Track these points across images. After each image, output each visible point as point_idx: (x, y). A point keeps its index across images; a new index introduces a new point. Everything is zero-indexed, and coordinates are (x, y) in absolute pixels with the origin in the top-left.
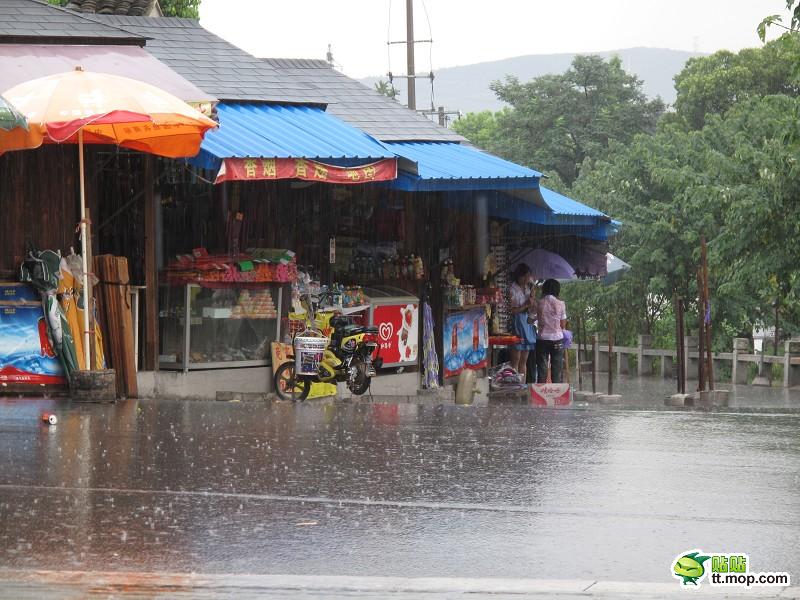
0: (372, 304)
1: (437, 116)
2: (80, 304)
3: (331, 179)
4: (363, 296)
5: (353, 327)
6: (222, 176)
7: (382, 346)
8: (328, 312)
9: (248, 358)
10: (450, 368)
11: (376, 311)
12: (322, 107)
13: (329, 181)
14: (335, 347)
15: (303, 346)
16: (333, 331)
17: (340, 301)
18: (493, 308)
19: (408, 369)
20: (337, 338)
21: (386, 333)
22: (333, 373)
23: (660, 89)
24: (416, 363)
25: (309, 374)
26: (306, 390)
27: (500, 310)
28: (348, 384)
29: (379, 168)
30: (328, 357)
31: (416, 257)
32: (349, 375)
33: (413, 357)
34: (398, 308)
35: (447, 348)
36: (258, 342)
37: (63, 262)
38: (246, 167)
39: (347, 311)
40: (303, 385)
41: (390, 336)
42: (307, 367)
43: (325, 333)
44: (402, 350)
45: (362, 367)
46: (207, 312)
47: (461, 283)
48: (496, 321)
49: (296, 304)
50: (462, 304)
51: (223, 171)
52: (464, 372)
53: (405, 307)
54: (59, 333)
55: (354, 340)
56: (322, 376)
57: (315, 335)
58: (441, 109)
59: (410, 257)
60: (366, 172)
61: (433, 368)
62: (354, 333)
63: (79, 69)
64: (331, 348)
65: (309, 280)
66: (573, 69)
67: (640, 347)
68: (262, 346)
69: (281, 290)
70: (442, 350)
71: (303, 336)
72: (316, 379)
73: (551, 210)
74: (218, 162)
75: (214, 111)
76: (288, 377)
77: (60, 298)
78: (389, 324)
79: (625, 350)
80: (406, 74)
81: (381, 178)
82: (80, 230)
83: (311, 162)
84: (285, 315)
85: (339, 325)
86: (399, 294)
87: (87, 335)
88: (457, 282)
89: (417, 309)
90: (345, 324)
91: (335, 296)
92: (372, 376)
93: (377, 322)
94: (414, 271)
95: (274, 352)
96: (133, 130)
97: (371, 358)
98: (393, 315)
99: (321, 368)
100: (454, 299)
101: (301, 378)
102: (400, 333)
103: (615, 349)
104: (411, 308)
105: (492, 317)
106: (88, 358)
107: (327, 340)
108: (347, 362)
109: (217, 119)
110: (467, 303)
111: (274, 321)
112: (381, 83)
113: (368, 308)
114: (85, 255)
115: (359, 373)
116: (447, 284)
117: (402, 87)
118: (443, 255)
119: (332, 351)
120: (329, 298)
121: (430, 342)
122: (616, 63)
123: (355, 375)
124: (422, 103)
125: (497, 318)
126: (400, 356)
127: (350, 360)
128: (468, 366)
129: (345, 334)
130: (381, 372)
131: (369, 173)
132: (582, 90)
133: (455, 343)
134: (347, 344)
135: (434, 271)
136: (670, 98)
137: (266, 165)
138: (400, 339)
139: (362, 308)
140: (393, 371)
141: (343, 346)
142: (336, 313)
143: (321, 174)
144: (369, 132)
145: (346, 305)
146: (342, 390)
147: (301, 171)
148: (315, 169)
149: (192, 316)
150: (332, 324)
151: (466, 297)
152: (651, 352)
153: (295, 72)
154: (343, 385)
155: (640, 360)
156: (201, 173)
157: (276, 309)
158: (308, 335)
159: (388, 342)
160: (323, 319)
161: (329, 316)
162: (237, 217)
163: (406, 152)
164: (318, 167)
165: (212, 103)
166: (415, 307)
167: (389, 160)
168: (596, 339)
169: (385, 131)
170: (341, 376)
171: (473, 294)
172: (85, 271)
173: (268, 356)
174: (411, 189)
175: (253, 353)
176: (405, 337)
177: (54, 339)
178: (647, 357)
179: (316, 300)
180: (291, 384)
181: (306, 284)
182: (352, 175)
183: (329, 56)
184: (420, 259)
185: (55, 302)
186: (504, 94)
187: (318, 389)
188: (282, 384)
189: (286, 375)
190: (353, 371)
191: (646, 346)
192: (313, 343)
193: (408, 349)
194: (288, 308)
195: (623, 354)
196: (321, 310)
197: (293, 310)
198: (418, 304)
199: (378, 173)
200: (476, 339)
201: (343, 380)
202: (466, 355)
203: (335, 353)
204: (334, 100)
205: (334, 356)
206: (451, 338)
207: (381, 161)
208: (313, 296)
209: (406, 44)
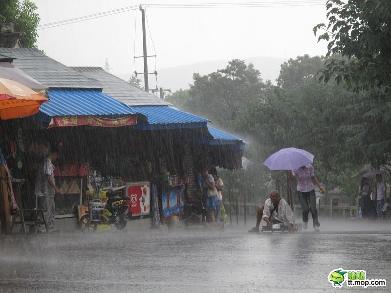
0: (127, 185)
1: (159, 92)
3: (105, 125)
4: (122, 182)
5: (117, 197)
6: (51, 125)
7: (132, 206)
8: (106, 190)
9: (66, 213)
10: (166, 216)
11: (129, 188)
12: (100, 90)
13: (103, 126)
14: (109, 207)
15: (93, 207)
16: (108, 199)
17: (111, 185)
18: (187, 185)
19: (145, 217)
20: (109, 203)
21: (134, 199)
22: (108, 220)
23: (270, 75)
24: (149, 214)
25: (96, 220)
26: (95, 228)
28: (116, 225)
29: (128, 119)
30: (106, 212)
31: (148, 162)
32: (116, 220)
33: (148, 211)
34: (140, 187)
35: (164, 206)
36: (71, 206)
38: (63, 120)
39: (115, 189)
41: (136, 201)
42: (95, 217)
43: (104, 201)
44: (142, 207)
45: (122, 216)
47: (171, 174)
49: (90, 186)
50: (171, 184)
51: (52, 122)
52: (173, 217)
53: (143, 186)
55: (118, 203)
56: (103, 221)
57: (99, 201)
58: (161, 89)
59: (145, 162)
60: (121, 121)
61: (157, 215)
62: (117, 200)
64: (107, 207)
65: (95, 174)
67: (260, 203)
68: (73, 207)
69: (82, 179)
70: (162, 207)
71: (93, 202)
72: (99, 223)
73: (213, 138)
74: (49, 118)
75: (47, 93)
76: (86, 222)
78: (136, 195)
79: (253, 204)
80: (143, 72)
81: (129, 124)
83: (95, 117)
84: (84, 192)
85: (110, 195)
88: (168, 174)
89: (149, 187)
90: (113, 196)
91: (109, 182)
92: (127, 221)
93: (130, 194)
94: (148, 169)
95: (79, 210)
96: (6, 104)
97: (127, 212)
98: (138, 191)
99: (102, 217)
100: (167, 182)
101: (92, 223)
102: (141, 199)
103: (247, 204)
104: (146, 187)
105: (186, 190)
107: (104, 204)
108: (114, 214)
109: (48, 97)
110: (174, 183)
111: (78, 195)
112: (132, 77)
113: (125, 188)
115: (121, 219)
116: (164, 174)
117: (141, 77)
118: (161, 161)
120: (105, 182)
121: (156, 205)
123: (119, 220)
124: (151, 86)
125: (188, 191)
126: (141, 210)
127: (116, 213)
128: (175, 215)
129: (113, 200)
130: (131, 218)
131: (123, 122)
133: (168, 204)
134: (114, 205)
137: (72, 119)
138: (141, 202)
139: (122, 187)
140: (138, 218)
141: (112, 206)
142: (109, 190)
143: (99, 123)
144: (123, 101)
145: (114, 186)
146: (113, 228)
147: (90, 122)
148: (96, 120)
150: (107, 196)
151: (173, 181)
153: (86, 73)
154: (113, 225)
156: (41, 124)
157: (80, 189)
158: (96, 201)
159: (135, 204)
160: (103, 193)
161: (105, 192)
162: (62, 143)
163: (142, 111)
164: (98, 119)
165: (46, 89)
167: (133, 115)
169: (131, 101)
170: (112, 220)
171: (176, 179)
173: (76, 212)
174: (145, 129)
175: (69, 211)
176: (143, 201)
179: (99, 184)
180: (87, 226)
181: (94, 177)
182: (115, 122)
183: (107, 64)
184: (150, 163)
187: (101, 228)
188: (83, 225)
189: (85, 221)
192: (99, 205)
193: (145, 207)
194: (86, 188)
195: (252, 206)
196: (101, 189)
197: (88, 189)
198: (149, 185)
199: (129, 121)
200: (178, 201)
201: (113, 223)
202: (173, 210)
203: (108, 210)
204: (107, 87)
205: (108, 212)
206: (166, 200)
207: (129, 116)
208: (98, 182)
209: (143, 58)
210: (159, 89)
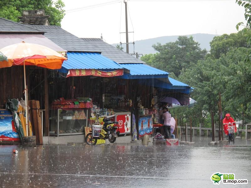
0: (116, 115)
1: (136, 55)
2: (25, 116)
4: (113, 112)
5: (110, 122)
6: (68, 75)
7: (119, 128)
8: (102, 117)
9: (77, 132)
10: (141, 134)
12: (100, 53)
13: (102, 76)
14: (105, 128)
15: (95, 128)
16: (104, 123)
17: (106, 114)
18: (154, 115)
19: (128, 135)
20: (105, 125)
21: (121, 123)
22: (104, 136)
23: (205, 46)
24: (130, 133)
25: (97, 137)
26: (96, 142)
27: (156, 116)
28: (109, 139)
29: (117, 72)
30: (102, 131)
31: (130, 100)
32: (109, 137)
33: (129, 131)
34: (124, 116)
35: (140, 128)
36: (80, 127)
37: (19, 102)
38: (76, 72)
39: (108, 117)
40: (95, 140)
41: (122, 124)
42: (96, 134)
43: (101, 124)
44: (126, 129)
45: (113, 134)
46: (64, 118)
47: (144, 108)
48: (155, 119)
49: (92, 115)
50: (144, 114)
51: (69, 73)
52: (145, 135)
53: (126, 115)
54: (18, 125)
55: (111, 126)
56: (101, 137)
57: (98, 125)
58: (137, 53)
59: (128, 100)
60: (113, 73)
61: (135, 134)
62: (111, 124)
63: (23, 42)
64: (103, 128)
65: (96, 107)
66: (178, 40)
67: (200, 127)
68: (82, 128)
69: (87, 110)
70: (138, 129)
71: (95, 125)
72: (99, 138)
73: (172, 85)
74: (67, 70)
75: (66, 55)
76: (90, 138)
77: (18, 114)
78: (122, 121)
79: (195, 128)
80: (126, 42)
81: (118, 75)
82: (24, 92)
83: (96, 70)
84: (89, 118)
86: (124, 111)
87: (27, 125)
88: (143, 107)
89: (130, 116)
90: (108, 121)
91: (105, 112)
93: (118, 120)
94: (129, 104)
95: (85, 130)
96: (40, 61)
97: (116, 131)
98: (123, 118)
99: (100, 135)
100: (142, 113)
101: (94, 138)
102: (125, 123)
103: (192, 128)
104: (128, 116)
105: (154, 118)
106: (27, 132)
107: (102, 126)
108: (108, 133)
109: (67, 57)
110: (146, 114)
111: (85, 120)
112: (118, 45)
114: (26, 100)
116: (140, 108)
117: (124, 46)
118: (138, 99)
119: (104, 129)
120: (102, 113)
122: (191, 38)
123: (111, 137)
124: (131, 51)
125: (155, 118)
126: (125, 131)
127: (109, 132)
128: (147, 134)
129: (107, 124)
130: (119, 136)
131: (115, 73)
132: (181, 47)
133: (142, 127)
135: (136, 104)
136: (208, 49)
137: (82, 71)
138: (125, 126)
139: (113, 116)
140: (123, 135)
141: (107, 128)
142: (105, 117)
143: (99, 74)
144: (114, 61)
145: (108, 115)
146: (107, 141)
147: (93, 73)
148: (97, 72)
149: (60, 119)
150: (104, 121)
151: (146, 112)
152: (204, 129)
153: (91, 42)
154: (107, 140)
155: (200, 131)
156: (62, 74)
157: (86, 116)
158: (96, 124)
159: (121, 126)
160: (101, 119)
161: (102, 119)
162: (74, 88)
163: (126, 67)
164: (98, 72)
165: (65, 52)
167: (121, 69)
168: (186, 125)
169: (120, 60)
170: (107, 137)
171: (148, 111)
172: (26, 105)
173: (84, 131)
174: (128, 78)
175: (79, 130)
176: (126, 125)
177: (17, 127)
178: (202, 130)
179: (99, 114)
180: (91, 140)
181: (95, 109)
182: (109, 74)
183: (102, 37)
184: (131, 100)
185: (17, 115)
186: (157, 48)
187: (99, 141)
188: (88, 140)
189: (89, 137)
190: (110, 136)
191: (202, 127)
192: (98, 127)
193: (127, 129)
194: (90, 116)
195: (195, 129)
196: (100, 117)
197: (91, 117)
198: (130, 114)
199: (117, 73)
200: (149, 125)
201: (107, 138)
202: (146, 130)
204: (104, 51)
205: (104, 131)
206: (141, 125)
207: (119, 69)
208: (98, 112)
209: (126, 33)
210: (135, 54)
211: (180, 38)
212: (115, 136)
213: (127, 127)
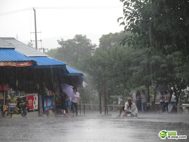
0: (28, 95)
1: (43, 50)
4: (25, 93)
5: (22, 101)
7: (29, 105)
10: (46, 110)
11: (28, 97)
12: (14, 49)
13: (17, 66)
15: (10, 106)
16: (17, 102)
17: (19, 95)
18: (56, 95)
19: (36, 110)
21: (30, 102)
22: (17, 112)
24: (38, 109)
25: (12, 112)
28: (21, 114)
30: (16, 108)
31: (37, 84)
32: (21, 112)
33: (37, 108)
35: (45, 105)
39: (21, 97)
40: (10, 115)
41: (31, 103)
43: (15, 103)
44: (34, 106)
45: (24, 110)
47: (48, 90)
49: (9, 96)
50: (48, 95)
52: (49, 111)
53: (35, 96)
55: (22, 104)
56: (15, 113)
57: (13, 103)
58: (43, 48)
61: (41, 110)
62: (22, 102)
64: (17, 106)
65: (11, 90)
66: (75, 38)
67: (91, 104)
68: (1, 106)
69: (5, 92)
71: (10, 103)
73: (68, 72)
78: (31, 100)
79: (88, 104)
80: (35, 40)
83: (12, 62)
85: (19, 100)
86: (32, 93)
89: (38, 96)
90: (21, 100)
91: (18, 94)
92: (27, 112)
93: (28, 99)
94: (37, 87)
95: (3, 107)
97: (27, 108)
98: (32, 98)
99: (15, 111)
100: (47, 94)
101: (10, 113)
103: (85, 104)
104: (36, 96)
105: (56, 98)
107: (16, 104)
110: (50, 94)
111: (3, 100)
112: (29, 42)
113: (26, 96)
115: (24, 112)
116: (45, 90)
118: (44, 83)
119: (17, 107)
121: (41, 105)
122: (85, 36)
124: (39, 47)
126: (34, 107)
127: (21, 109)
128: (50, 109)
129: (20, 103)
130: (29, 111)
131: (26, 64)
132: (77, 43)
133: (47, 104)
134: (21, 105)
135: (42, 86)
137: (1, 63)
138: (34, 103)
139: (25, 96)
140: (32, 111)
142: (18, 97)
143: (14, 65)
144: (25, 54)
145: (21, 96)
147: (10, 64)
150: (17, 100)
152: (94, 105)
153: (7, 40)
154: (20, 115)
155: (92, 107)
157: (4, 97)
159: (31, 104)
161: (16, 99)
163: (34, 59)
166: (37, 96)
167: (30, 61)
168: (81, 102)
169: (29, 54)
171: (51, 92)
176: (35, 103)
180: (7, 115)
182: (22, 65)
183: (17, 36)
184: (38, 84)
186: (60, 43)
187: (14, 116)
188: (5, 115)
189: (6, 113)
190: (22, 111)
191: (93, 103)
192: (13, 105)
193: (36, 106)
194: (7, 97)
195: (87, 105)
196: (14, 97)
198: (38, 95)
199: (28, 64)
200: (52, 103)
202: (49, 107)
203: (18, 107)
204: (17, 47)
206: (46, 102)
207: (28, 61)
208: (13, 94)
209: (35, 33)
210: (42, 48)
211: (77, 36)
212: (26, 112)
213: (35, 104)
